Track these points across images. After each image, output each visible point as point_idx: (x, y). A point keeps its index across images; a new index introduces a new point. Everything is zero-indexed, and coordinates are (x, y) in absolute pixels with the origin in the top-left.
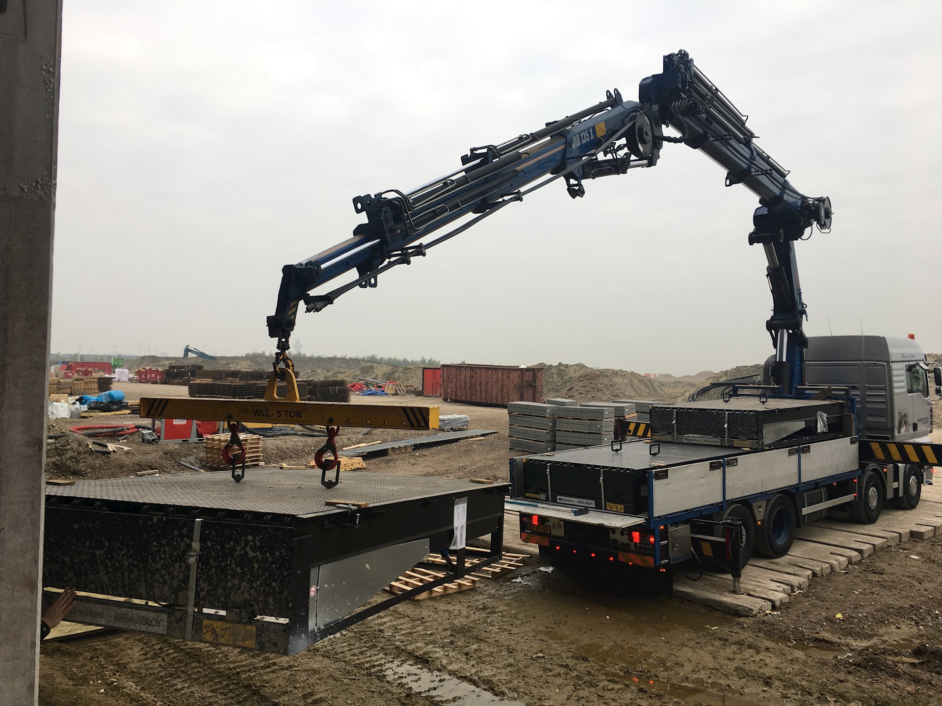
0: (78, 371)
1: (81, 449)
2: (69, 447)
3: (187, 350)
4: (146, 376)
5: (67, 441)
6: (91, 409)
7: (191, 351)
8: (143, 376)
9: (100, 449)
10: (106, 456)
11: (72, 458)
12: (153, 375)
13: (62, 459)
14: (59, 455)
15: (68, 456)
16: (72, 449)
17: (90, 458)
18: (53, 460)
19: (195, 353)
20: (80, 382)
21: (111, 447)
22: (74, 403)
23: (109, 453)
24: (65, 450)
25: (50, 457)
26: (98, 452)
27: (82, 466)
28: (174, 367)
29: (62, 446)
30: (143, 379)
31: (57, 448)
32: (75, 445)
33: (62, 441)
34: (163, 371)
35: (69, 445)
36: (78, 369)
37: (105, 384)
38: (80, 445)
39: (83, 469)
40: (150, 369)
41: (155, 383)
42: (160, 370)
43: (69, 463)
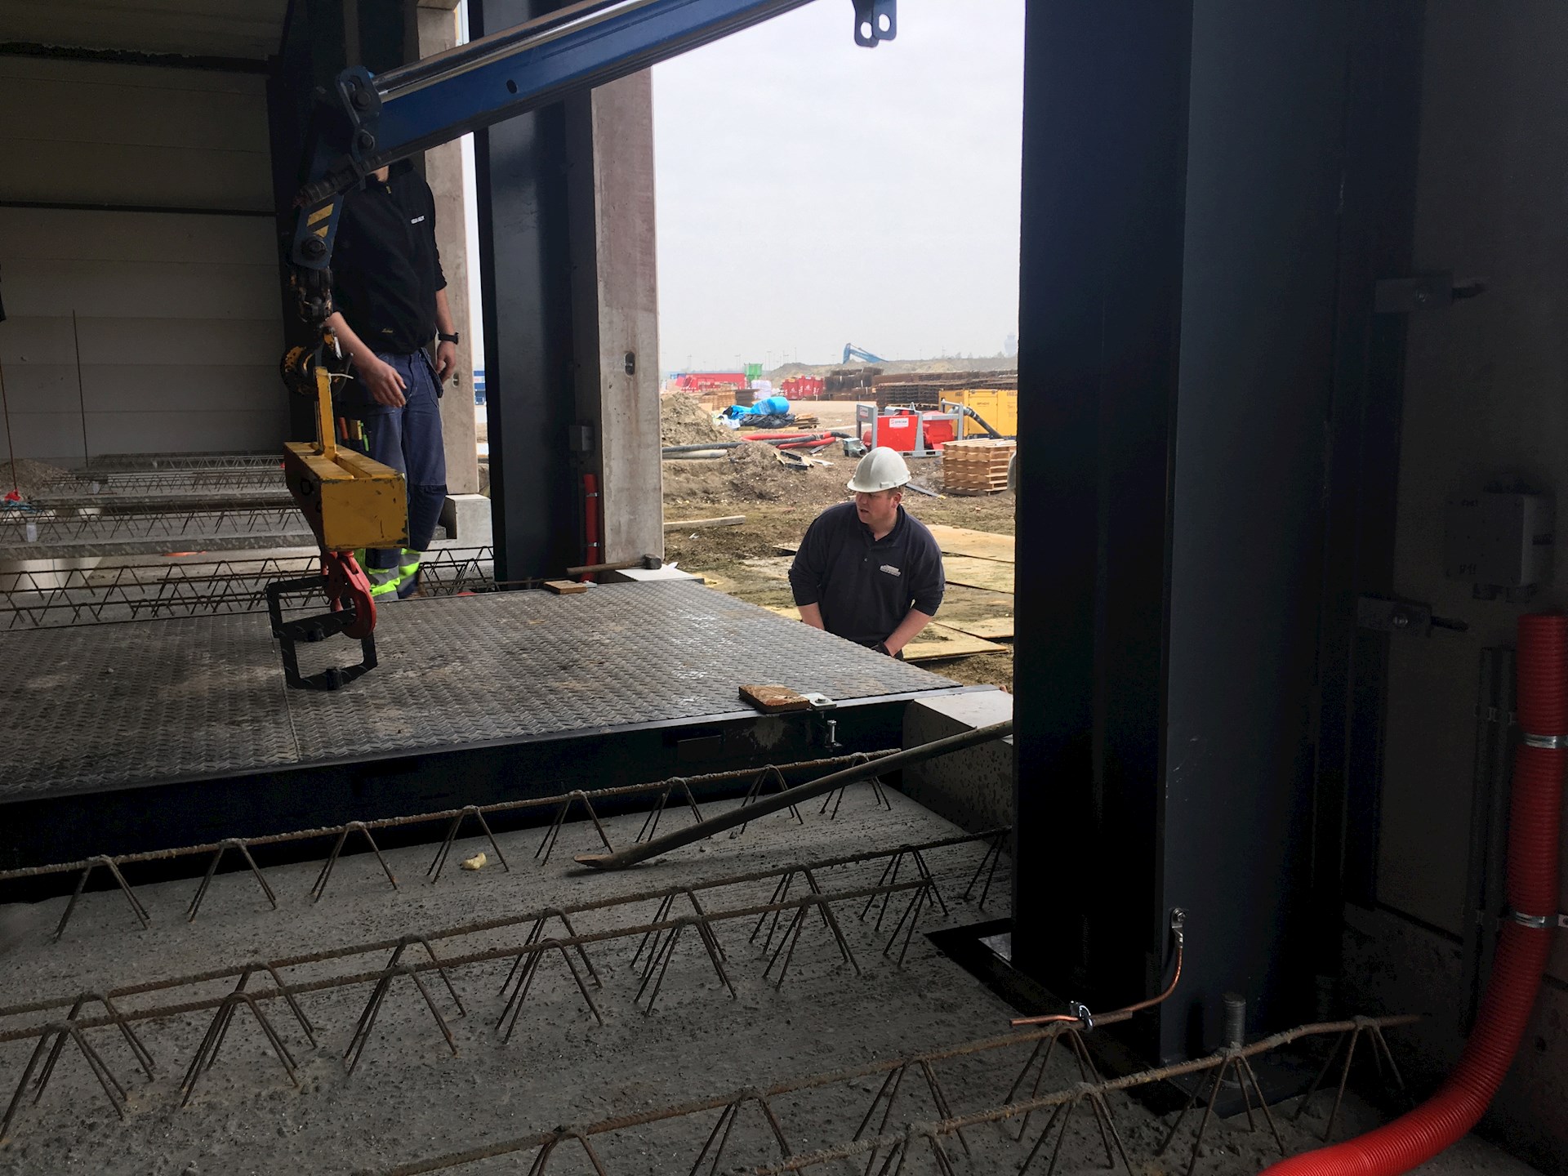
0: (701, 386)
1: (766, 462)
2: (748, 459)
3: (848, 352)
4: (797, 389)
5: (746, 450)
6: (745, 425)
7: (854, 352)
8: (793, 390)
9: (792, 461)
10: (802, 472)
11: (755, 475)
12: (808, 387)
13: (741, 476)
14: (736, 470)
15: (749, 472)
16: (753, 462)
17: (780, 476)
18: (730, 478)
19: (860, 355)
20: (712, 397)
21: (806, 461)
22: (721, 417)
23: (805, 468)
24: (743, 463)
25: (725, 474)
26: (790, 466)
27: (770, 487)
28: (838, 373)
29: (740, 458)
30: (794, 394)
31: (732, 462)
32: (757, 457)
33: (739, 453)
34: (822, 381)
35: (749, 456)
36: (700, 383)
37: (745, 397)
38: (764, 456)
39: (773, 491)
40: (803, 378)
41: (812, 399)
42: (818, 378)
43: (751, 482)
